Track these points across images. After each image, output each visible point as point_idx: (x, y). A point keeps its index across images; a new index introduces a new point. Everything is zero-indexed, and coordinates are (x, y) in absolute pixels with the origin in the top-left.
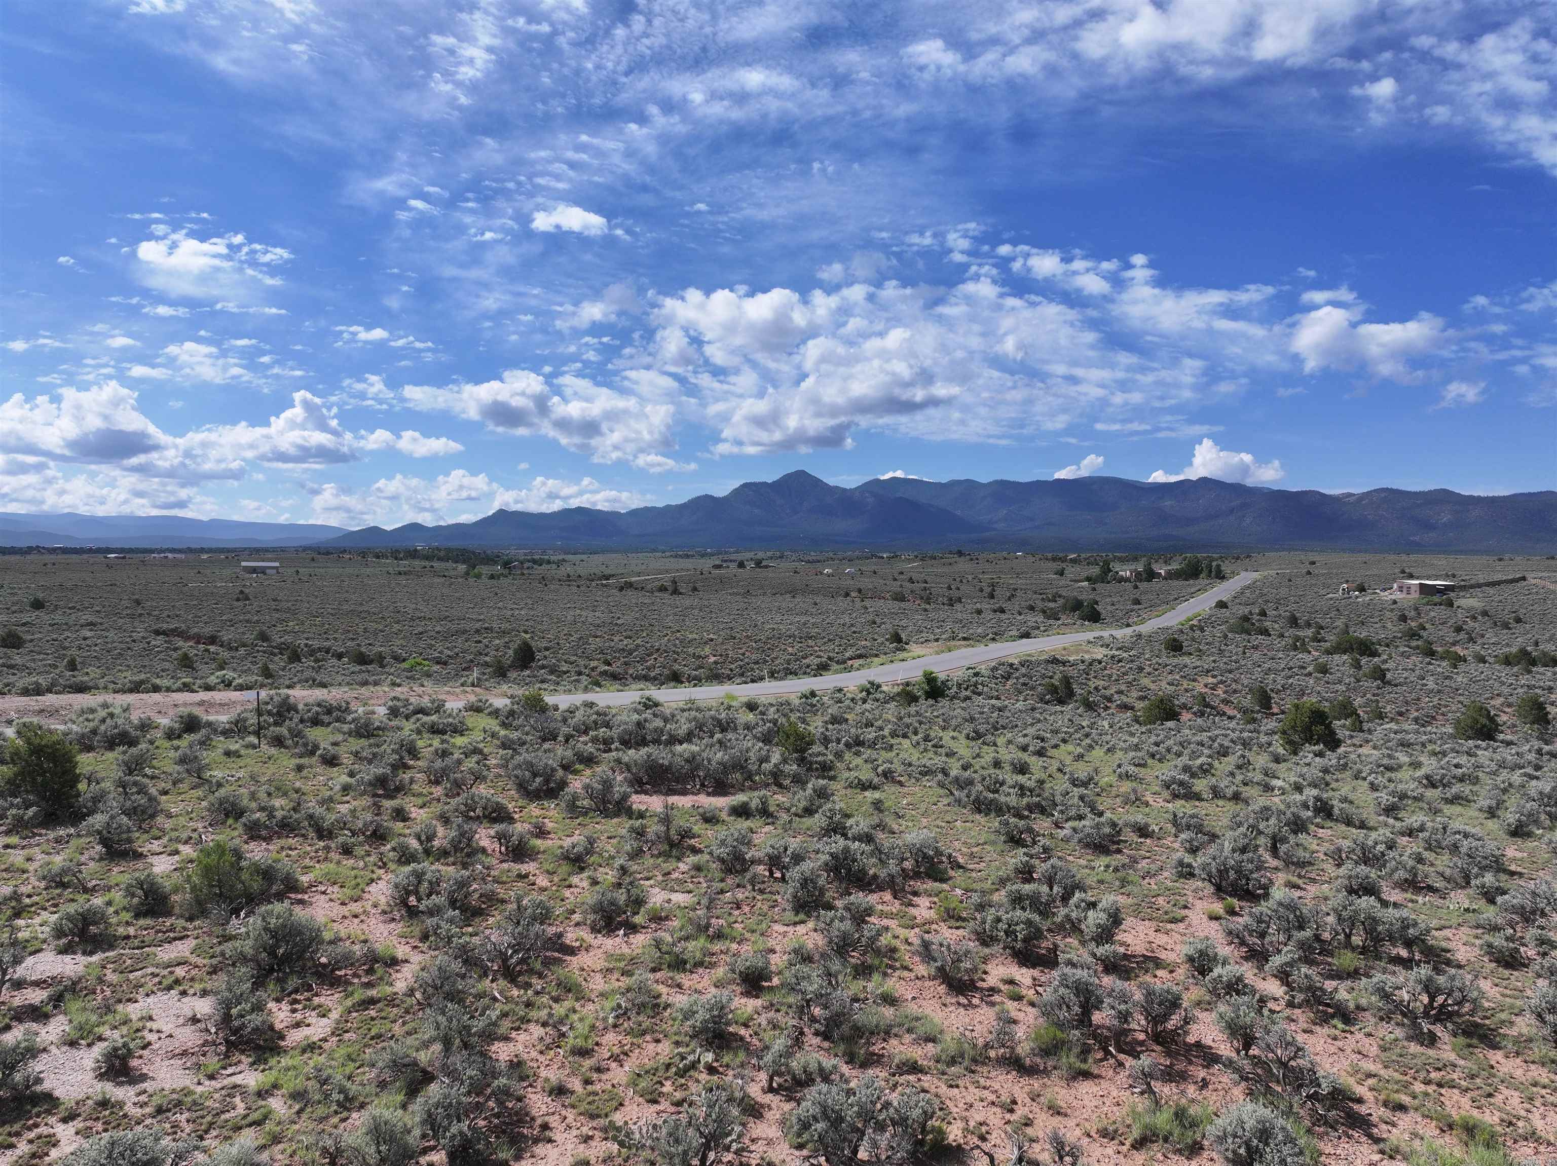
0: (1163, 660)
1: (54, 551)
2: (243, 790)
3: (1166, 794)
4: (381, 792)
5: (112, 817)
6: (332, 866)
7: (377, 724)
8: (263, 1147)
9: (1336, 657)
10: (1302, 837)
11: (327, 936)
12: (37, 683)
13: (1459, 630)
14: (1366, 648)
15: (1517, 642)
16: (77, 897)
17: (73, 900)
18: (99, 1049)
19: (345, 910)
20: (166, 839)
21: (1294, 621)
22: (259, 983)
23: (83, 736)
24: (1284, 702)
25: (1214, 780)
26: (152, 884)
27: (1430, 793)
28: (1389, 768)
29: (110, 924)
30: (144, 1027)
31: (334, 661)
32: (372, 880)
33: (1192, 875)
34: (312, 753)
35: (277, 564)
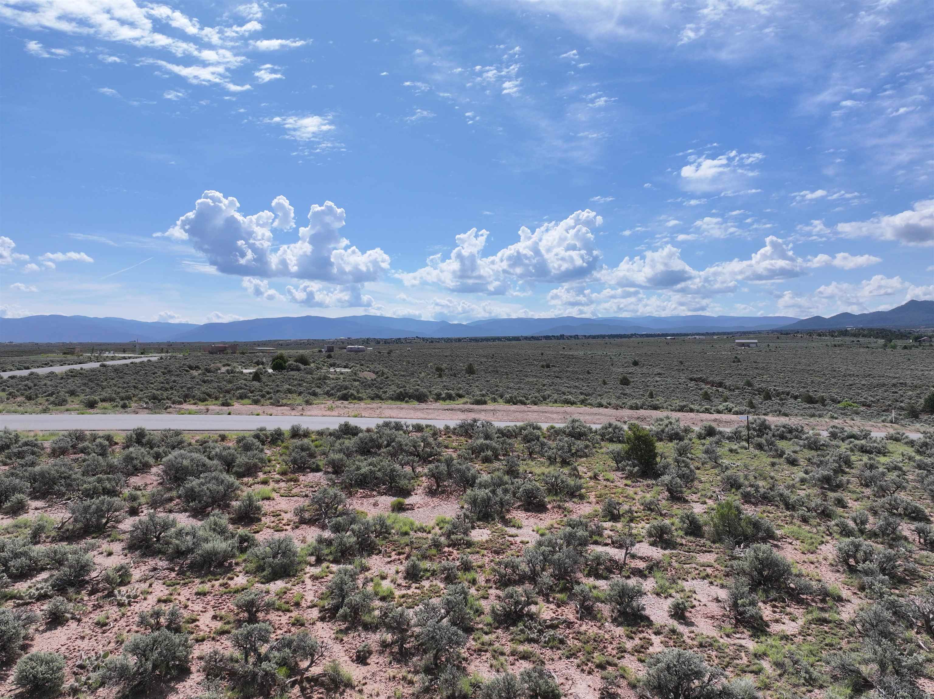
1: (642, 336)
2: (739, 473)
4: (826, 486)
5: (673, 478)
6: (795, 528)
7: (822, 442)
8: (759, 689)
11: (794, 571)
12: (636, 403)
16: (658, 517)
17: (655, 519)
18: (670, 601)
19: (805, 558)
20: (699, 494)
22: (753, 590)
23: (658, 433)
26: (694, 518)
29: (673, 535)
30: (692, 596)
31: (792, 401)
32: (823, 542)
34: (781, 456)
35: (756, 341)
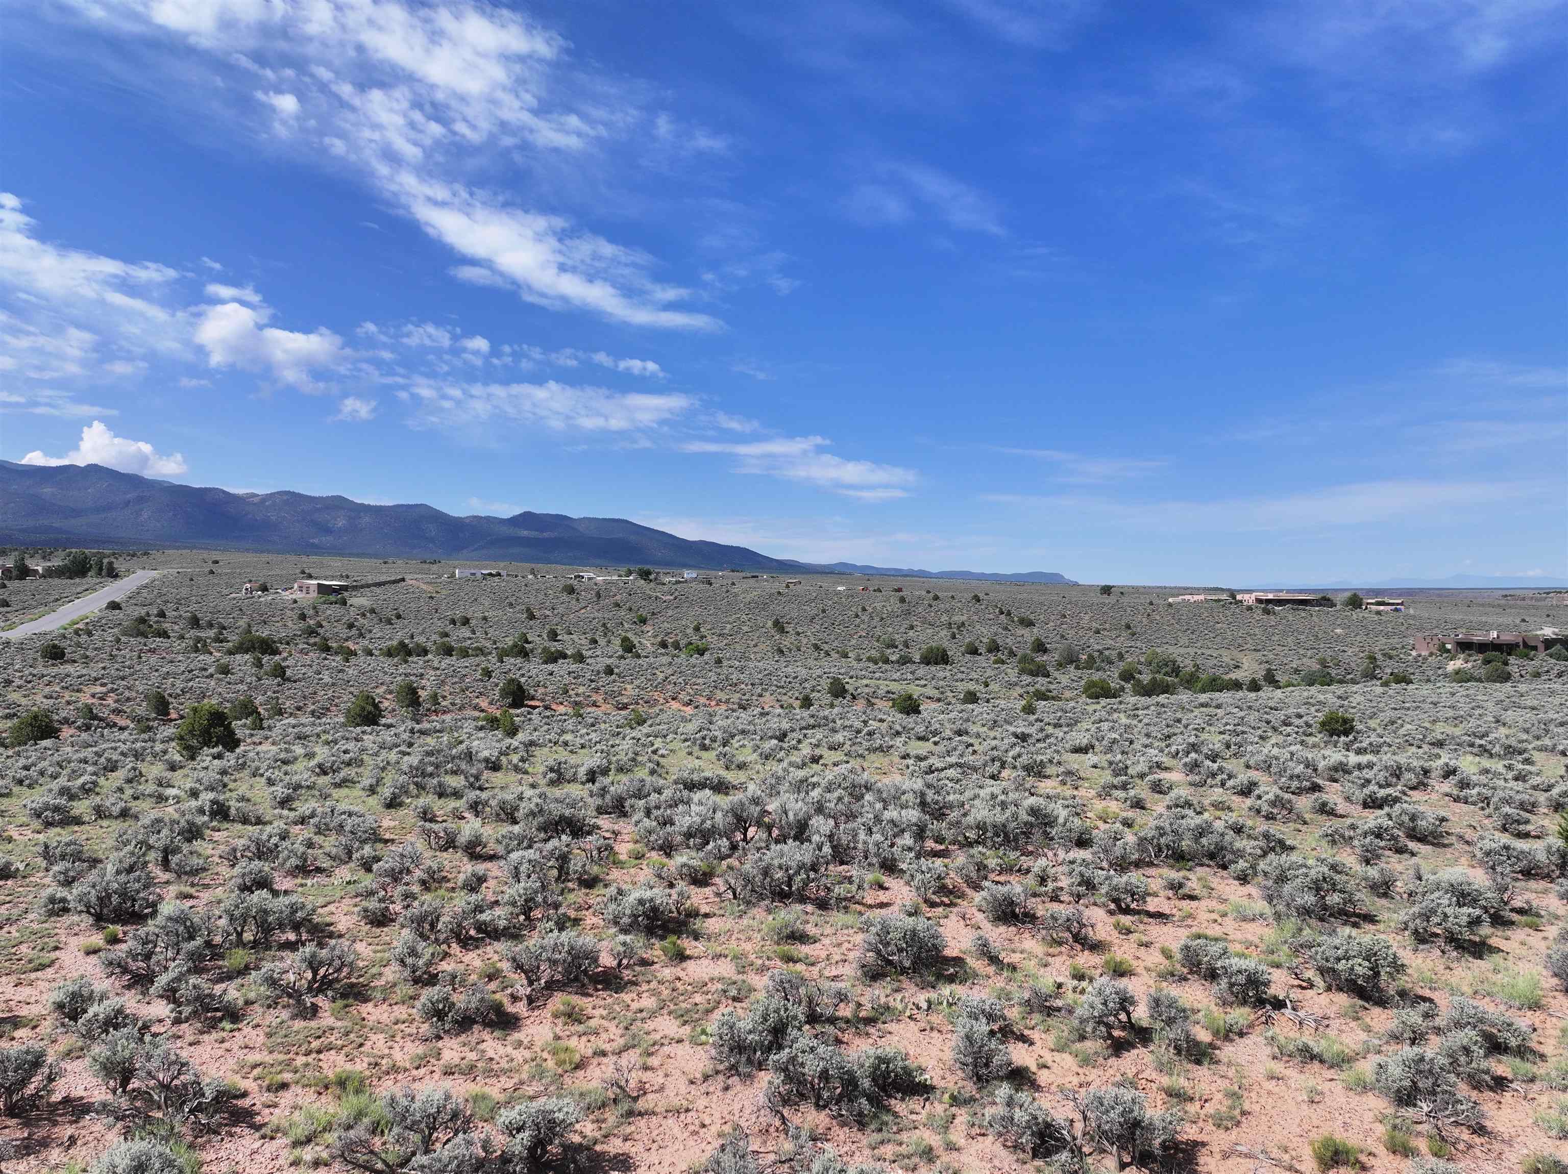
0: (39, 669)
3: (36, 824)
9: (238, 657)
10: (197, 844)
13: (351, 626)
14: (268, 647)
15: (397, 635)
21: (195, 622)
24: (180, 707)
25: (98, 799)
27: (323, 780)
28: (285, 762)
33: (66, 910)
